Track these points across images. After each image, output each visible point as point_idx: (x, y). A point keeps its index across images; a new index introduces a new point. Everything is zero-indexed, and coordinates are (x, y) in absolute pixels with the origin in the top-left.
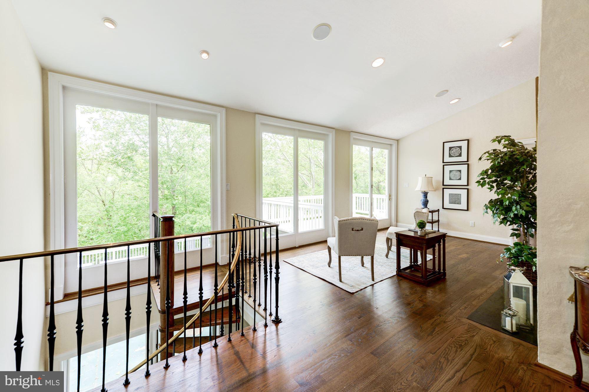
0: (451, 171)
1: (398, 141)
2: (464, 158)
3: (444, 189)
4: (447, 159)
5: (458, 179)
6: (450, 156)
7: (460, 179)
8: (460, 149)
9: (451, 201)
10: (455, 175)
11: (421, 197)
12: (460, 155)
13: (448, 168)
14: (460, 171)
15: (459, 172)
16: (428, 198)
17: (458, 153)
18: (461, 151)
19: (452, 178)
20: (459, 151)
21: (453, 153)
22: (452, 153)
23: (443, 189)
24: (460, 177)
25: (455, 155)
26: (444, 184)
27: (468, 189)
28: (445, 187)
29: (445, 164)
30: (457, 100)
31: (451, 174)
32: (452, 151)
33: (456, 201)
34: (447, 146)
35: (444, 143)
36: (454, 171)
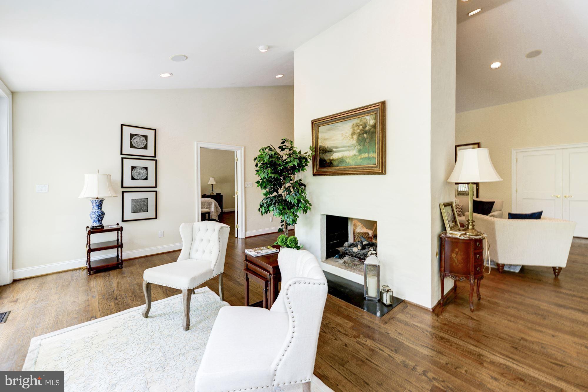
0: (133, 168)
1: (13, 93)
2: (150, 152)
3: (125, 193)
4: (128, 150)
5: (143, 178)
6: (132, 146)
7: (146, 179)
8: (145, 139)
9: (135, 209)
10: (139, 173)
12: (145, 147)
13: (128, 163)
14: (146, 168)
15: (145, 170)
17: (142, 144)
18: (147, 141)
19: (136, 177)
20: (144, 141)
21: (136, 143)
22: (134, 143)
23: (123, 192)
24: (146, 177)
25: (139, 146)
26: (124, 186)
27: (156, 192)
28: (126, 189)
29: (125, 157)
30: (168, 75)
31: (134, 171)
32: (135, 140)
33: (141, 208)
36: (139, 168)
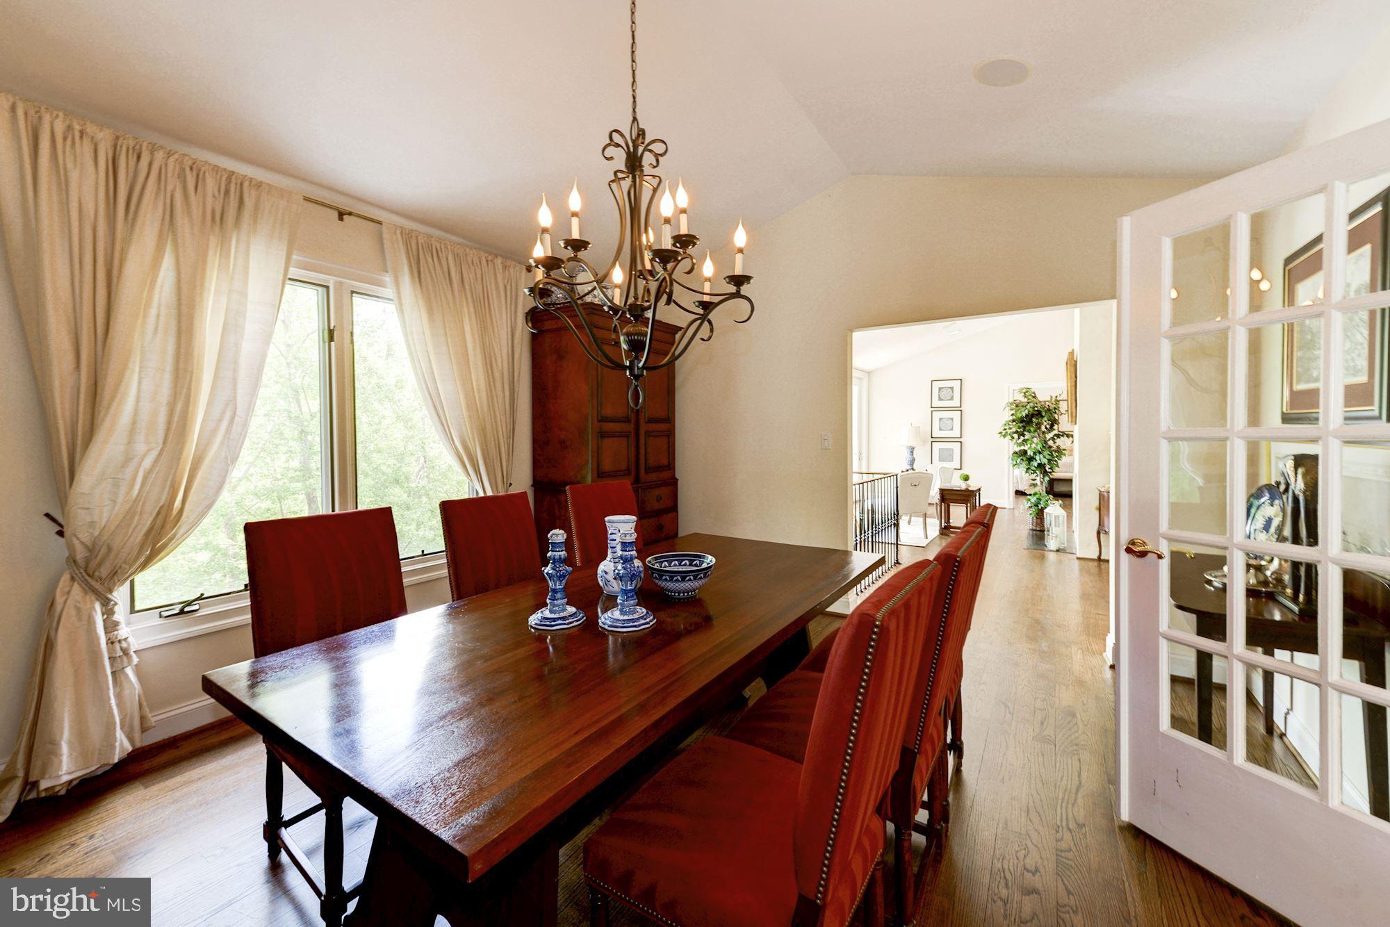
0: (940, 419)
1: (869, 373)
2: (956, 403)
3: (933, 443)
4: (936, 403)
5: (949, 429)
6: (940, 399)
7: (952, 430)
8: (951, 390)
9: (941, 458)
10: (945, 424)
11: (906, 455)
12: (952, 399)
13: (937, 415)
14: (952, 419)
15: (951, 421)
16: (915, 456)
17: (949, 396)
18: (953, 393)
19: (942, 428)
20: (950, 393)
22: (942, 396)
24: (951, 427)
25: (945, 398)
26: (933, 436)
27: (961, 441)
28: (934, 439)
29: (934, 409)
31: (941, 422)
32: (943, 393)
33: (948, 457)
34: (937, 385)
35: (932, 381)
36: (945, 419)
